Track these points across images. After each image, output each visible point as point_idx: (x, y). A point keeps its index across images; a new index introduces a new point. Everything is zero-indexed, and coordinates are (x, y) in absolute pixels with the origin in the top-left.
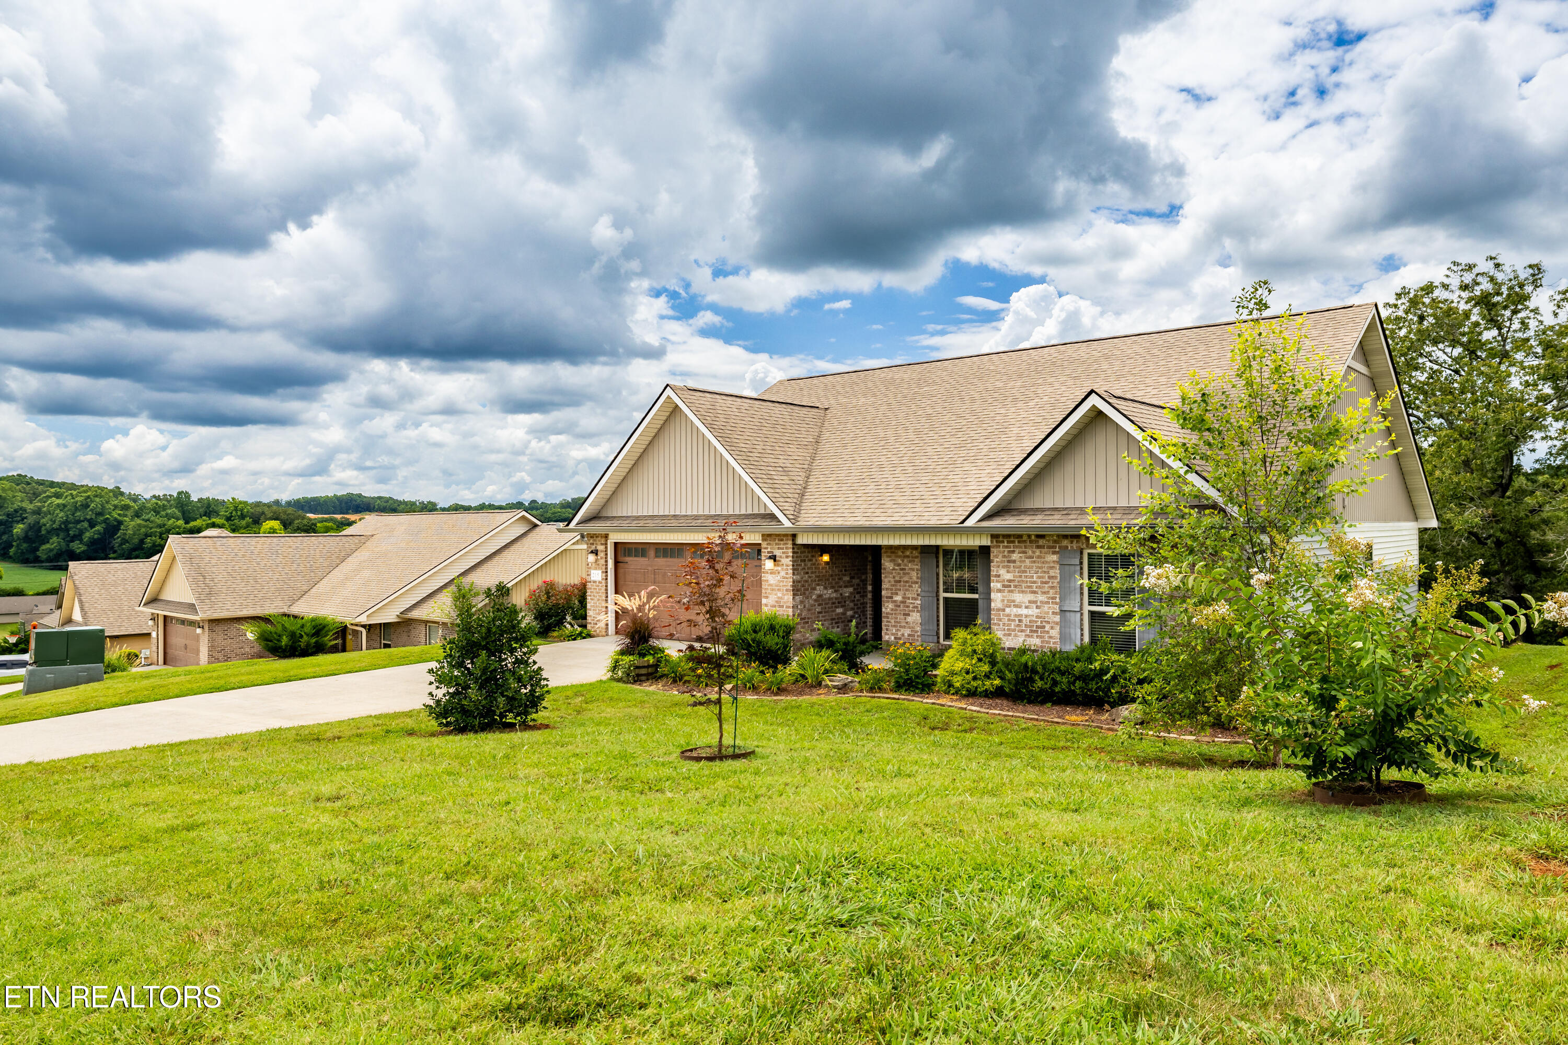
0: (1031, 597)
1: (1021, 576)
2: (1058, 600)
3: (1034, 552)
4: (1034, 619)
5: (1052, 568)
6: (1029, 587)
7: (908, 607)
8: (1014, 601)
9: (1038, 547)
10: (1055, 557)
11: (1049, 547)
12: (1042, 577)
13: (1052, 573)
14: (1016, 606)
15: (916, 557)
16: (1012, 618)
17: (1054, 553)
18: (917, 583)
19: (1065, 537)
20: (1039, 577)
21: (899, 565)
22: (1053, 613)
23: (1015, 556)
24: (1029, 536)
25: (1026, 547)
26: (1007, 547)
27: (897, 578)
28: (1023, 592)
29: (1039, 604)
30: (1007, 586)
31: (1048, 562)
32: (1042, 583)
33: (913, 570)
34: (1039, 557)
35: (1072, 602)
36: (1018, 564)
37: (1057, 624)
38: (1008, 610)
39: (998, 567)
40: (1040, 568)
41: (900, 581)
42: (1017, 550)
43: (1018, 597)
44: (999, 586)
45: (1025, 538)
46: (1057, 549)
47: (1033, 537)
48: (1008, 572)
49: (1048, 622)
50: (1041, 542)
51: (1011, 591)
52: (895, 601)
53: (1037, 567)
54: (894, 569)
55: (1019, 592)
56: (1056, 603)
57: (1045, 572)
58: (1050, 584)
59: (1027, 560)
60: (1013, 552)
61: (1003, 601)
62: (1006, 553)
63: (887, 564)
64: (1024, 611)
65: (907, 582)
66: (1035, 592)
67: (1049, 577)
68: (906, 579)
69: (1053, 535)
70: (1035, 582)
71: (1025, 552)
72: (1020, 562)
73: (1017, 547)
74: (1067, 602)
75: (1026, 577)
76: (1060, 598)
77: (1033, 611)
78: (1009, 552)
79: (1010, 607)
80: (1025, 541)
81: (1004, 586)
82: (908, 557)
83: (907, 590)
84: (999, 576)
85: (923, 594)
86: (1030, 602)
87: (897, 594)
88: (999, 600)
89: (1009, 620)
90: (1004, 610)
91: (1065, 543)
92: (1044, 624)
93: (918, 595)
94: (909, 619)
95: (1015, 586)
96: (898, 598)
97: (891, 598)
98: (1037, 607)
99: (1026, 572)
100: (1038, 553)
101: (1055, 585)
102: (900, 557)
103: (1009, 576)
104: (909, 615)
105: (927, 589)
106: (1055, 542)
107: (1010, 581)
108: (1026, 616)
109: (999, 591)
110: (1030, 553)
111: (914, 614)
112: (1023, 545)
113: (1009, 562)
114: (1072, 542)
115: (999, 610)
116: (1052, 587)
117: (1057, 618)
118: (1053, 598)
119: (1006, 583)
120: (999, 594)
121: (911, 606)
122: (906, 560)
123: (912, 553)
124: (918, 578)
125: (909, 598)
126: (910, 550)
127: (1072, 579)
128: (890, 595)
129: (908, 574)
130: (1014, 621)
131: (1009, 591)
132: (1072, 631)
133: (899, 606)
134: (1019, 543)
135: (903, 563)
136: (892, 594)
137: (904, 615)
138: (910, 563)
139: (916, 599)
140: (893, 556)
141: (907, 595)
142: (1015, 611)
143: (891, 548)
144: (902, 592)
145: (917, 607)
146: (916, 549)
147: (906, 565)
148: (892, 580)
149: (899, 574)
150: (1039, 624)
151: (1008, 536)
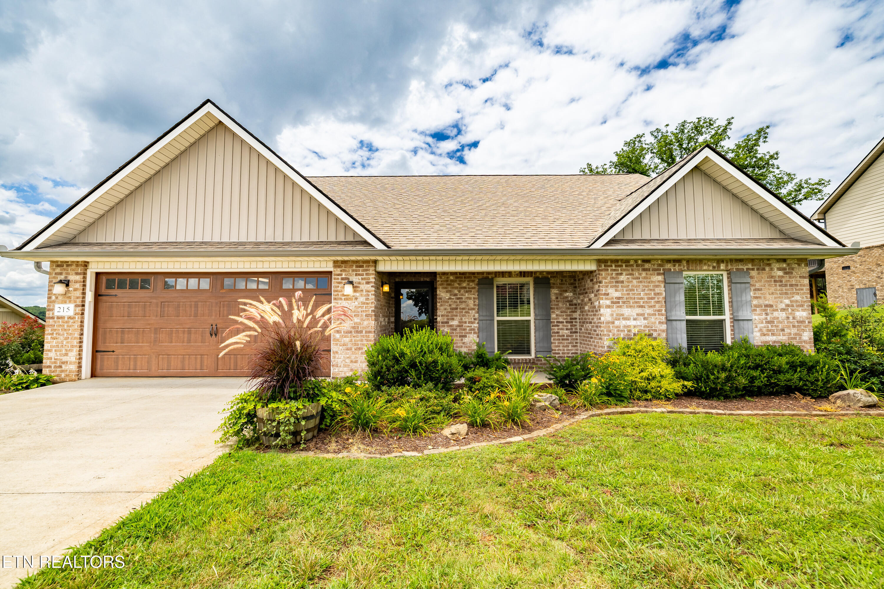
0: (639, 311)
1: (628, 294)
2: (663, 312)
3: (640, 274)
4: (642, 328)
5: (657, 286)
6: (636, 302)
7: (465, 330)
8: (623, 315)
9: (644, 270)
10: (660, 278)
11: (654, 270)
12: (649, 294)
13: (657, 290)
14: (625, 319)
15: (474, 288)
16: (622, 328)
17: (659, 274)
18: (474, 309)
19: (669, 261)
20: (646, 294)
21: (456, 295)
22: (660, 323)
23: (622, 278)
24: (636, 261)
25: (632, 270)
26: (615, 270)
27: (454, 306)
28: (631, 307)
29: (646, 316)
30: (616, 302)
31: (655, 282)
32: (649, 298)
33: (470, 299)
34: (645, 278)
35: (678, 313)
36: (626, 284)
37: (663, 331)
38: (617, 323)
39: (607, 287)
40: (646, 287)
41: (457, 309)
42: (624, 273)
43: (626, 311)
44: (608, 302)
45: (632, 262)
46: (662, 272)
47: (640, 262)
48: (616, 291)
49: (656, 331)
50: (647, 266)
51: (620, 307)
52: (451, 326)
53: (644, 286)
54: (450, 298)
55: (627, 307)
56: (662, 315)
57: (651, 290)
58: (656, 300)
59: (635, 281)
60: (621, 274)
61: (612, 315)
62: (614, 275)
63: (442, 294)
64: (632, 323)
65: (463, 309)
66: (642, 307)
67: (655, 294)
68: (463, 306)
69: (657, 260)
70: (642, 298)
71: (631, 274)
72: (628, 282)
73: (624, 270)
74: (673, 313)
75: (634, 294)
76: (666, 311)
77: (641, 322)
78: (617, 274)
79: (619, 319)
80: (632, 265)
81: (612, 302)
82: (465, 288)
83: (463, 316)
84: (608, 294)
85: (481, 318)
86: (638, 315)
87: (453, 319)
88: (608, 315)
89: (618, 331)
90: (613, 323)
91: (668, 266)
92: (652, 332)
93: (475, 319)
94: (466, 340)
95: (624, 302)
96: (455, 323)
97: (447, 323)
98: (645, 319)
99: (633, 290)
100: (644, 274)
101: (660, 300)
102: (456, 288)
103: (618, 294)
104: (465, 336)
105: (484, 314)
106: (660, 265)
107: (619, 298)
108: (635, 327)
109: (608, 307)
110: (636, 274)
111: (471, 336)
112: (630, 268)
113: (617, 282)
114: (674, 266)
115: (608, 323)
116: (658, 302)
117: (664, 327)
118: (659, 311)
119: (615, 300)
120: (608, 310)
121: (468, 329)
122: (462, 291)
123: (468, 285)
124: (475, 305)
125: (466, 323)
126: (466, 282)
127: (678, 295)
128: (445, 320)
129: (465, 302)
130: (624, 331)
131: (618, 307)
132: (679, 336)
133: (456, 330)
134: (626, 266)
135: (459, 292)
136: (448, 319)
137: (460, 336)
138: (467, 292)
139: (472, 323)
140: (449, 285)
141: (464, 320)
142: (624, 322)
143: (447, 281)
144: (458, 318)
145: (474, 330)
146: (473, 281)
147: (462, 295)
148: (448, 308)
149: (455, 302)
150: (647, 332)
151: (617, 261)
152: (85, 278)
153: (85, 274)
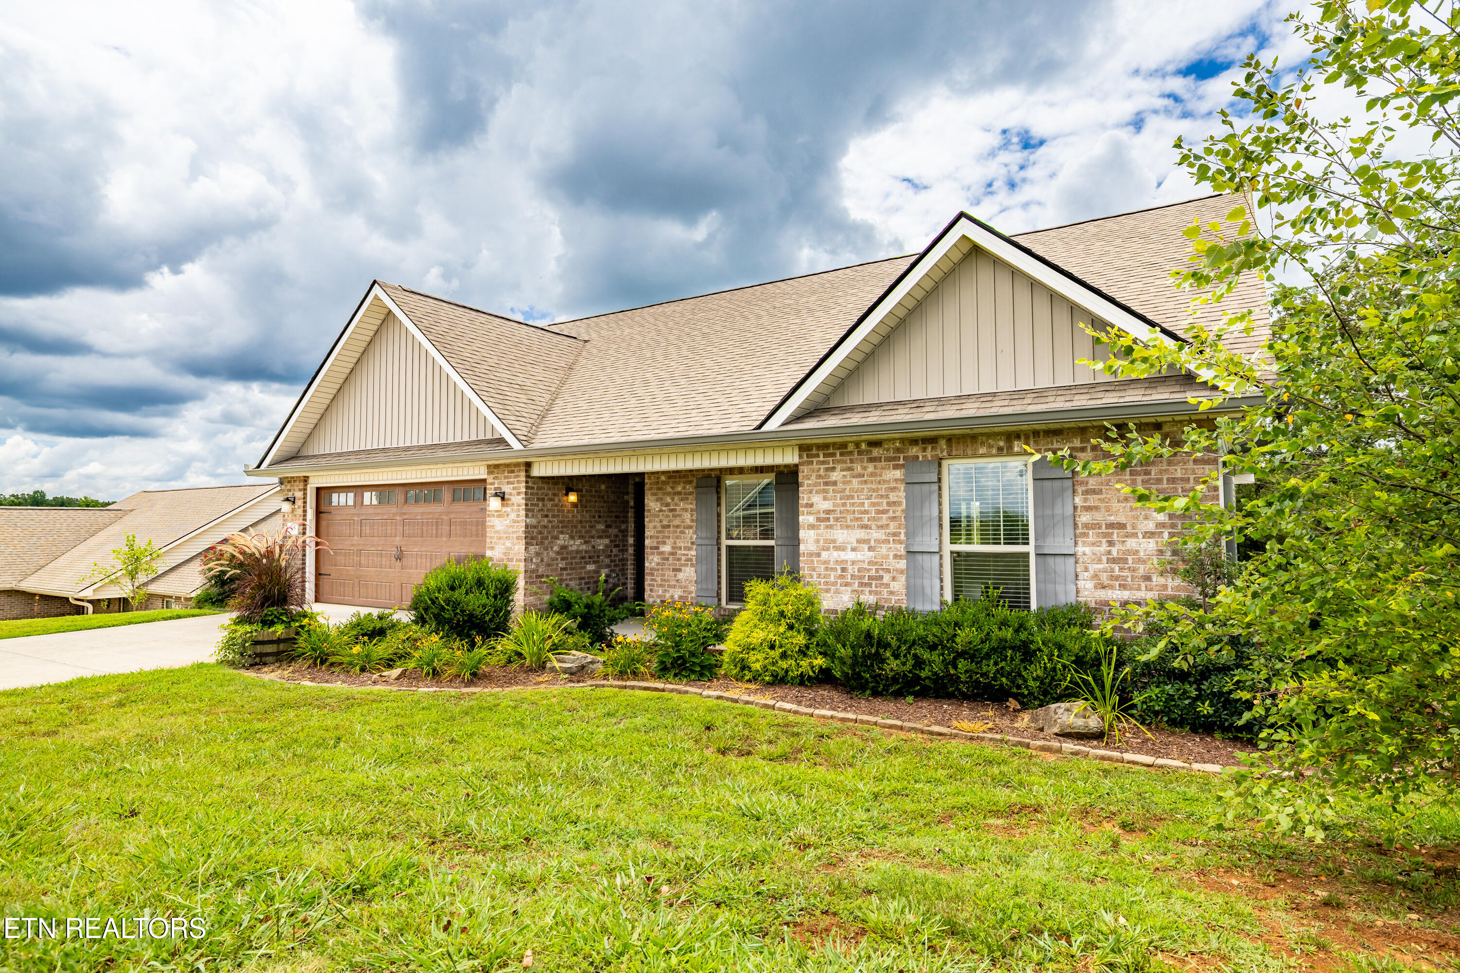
0: (861, 534)
1: (844, 505)
2: (902, 537)
3: (865, 468)
4: (866, 566)
5: (893, 489)
6: (857, 519)
7: (679, 559)
8: (834, 541)
9: (872, 460)
10: (898, 474)
11: (889, 459)
12: (878, 504)
13: (893, 497)
14: (837, 549)
15: (691, 493)
16: (832, 565)
17: (896, 467)
18: (691, 527)
19: (914, 442)
20: (873, 504)
21: (668, 505)
22: (896, 556)
23: (835, 476)
24: (857, 445)
25: (852, 461)
26: (823, 463)
27: (665, 523)
28: (848, 527)
29: (872, 544)
30: (824, 519)
31: (889, 482)
32: (879, 512)
33: (686, 510)
34: (872, 475)
35: (926, 539)
36: (840, 486)
37: (902, 572)
38: (825, 555)
39: (811, 492)
40: (874, 490)
41: (669, 526)
42: (839, 467)
43: (840, 535)
44: (811, 519)
45: (851, 447)
46: (901, 462)
47: (863, 446)
48: (825, 499)
49: (888, 571)
50: (876, 452)
51: (831, 527)
52: (662, 553)
53: (870, 490)
54: (661, 511)
55: (842, 528)
56: (900, 542)
57: (882, 496)
58: (891, 514)
59: (855, 481)
60: (833, 469)
61: (818, 541)
62: (822, 472)
63: (651, 504)
64: (850, 556)
65: (677, 527)
66: (866, 527)
67: (888, 504)
68: (677, 522)
69: (894, 440)
70: (866, 512)
71: (850, 469)
72: (844, 483)
73: (839, 462)
74: (918, 539)
75: (853, 504)
76: (906, 534)
77: (864, 555)
78: (827, 470)
79: (828, 549)
80: (851, 453)
81: (819, 519)
82: (679, 493)
83: (677, 537)
84: (811, 505)
85: (700, 542)
86: (859, 541)
87: (664, 543)
88: (811, 541)
89: (827, 569)
90: (819, 555)
91: (914, 451)
92: (881, 573)
93: (692, 543)
94: (680, 576)
95: (837, 519)
96: (667, 548)
97: (657, 548)
98: (870, 549)
99: (852, 497)
100: (871, 468)
101: (898, 514)
102: (668, 494)
103: (827, 505)
104: (680, 570)
105: (704, 535)
106: (898, 450)
107: (828, 512)
108: (853, 563)
109: (812, 527)
110: (858, 468)
111: (688, 569)
112: (847, 458)
113: (826, 484)
114: (924, 450)
115: (811, 555)
116: (893, 519)
117: (902, 564)
118: (894, 535)
119: (823, 515)
120: (812, 532)
121: (683, 558)
122: (676, 498)
123: (684, 488)
124: (692, 521)
125: (680, 548)
126: (682, 485)
127: (927, 504)
128: (655, 544)
129: (680, 516)
130: (835, 569)
131: (827, 527)
132: (926, 582)
133: (667, 559)
134: (842, 454)
135: (673, 499)
136: (658, 543)
137: (674, 570)
138: (682, 500)
139: (689, 549)
140: (660, 489)
141: (678, 545)
142: (836, 555)
143: (658, 483)
144: (672, 540)
145: (691, 560)
146: (690, 482)
147: (676, 505)
148: (658, 524)
149: (667, 516)
150: (873, 573)
151: (826, 446)
152: (305, 494)
153: (305, 490)
